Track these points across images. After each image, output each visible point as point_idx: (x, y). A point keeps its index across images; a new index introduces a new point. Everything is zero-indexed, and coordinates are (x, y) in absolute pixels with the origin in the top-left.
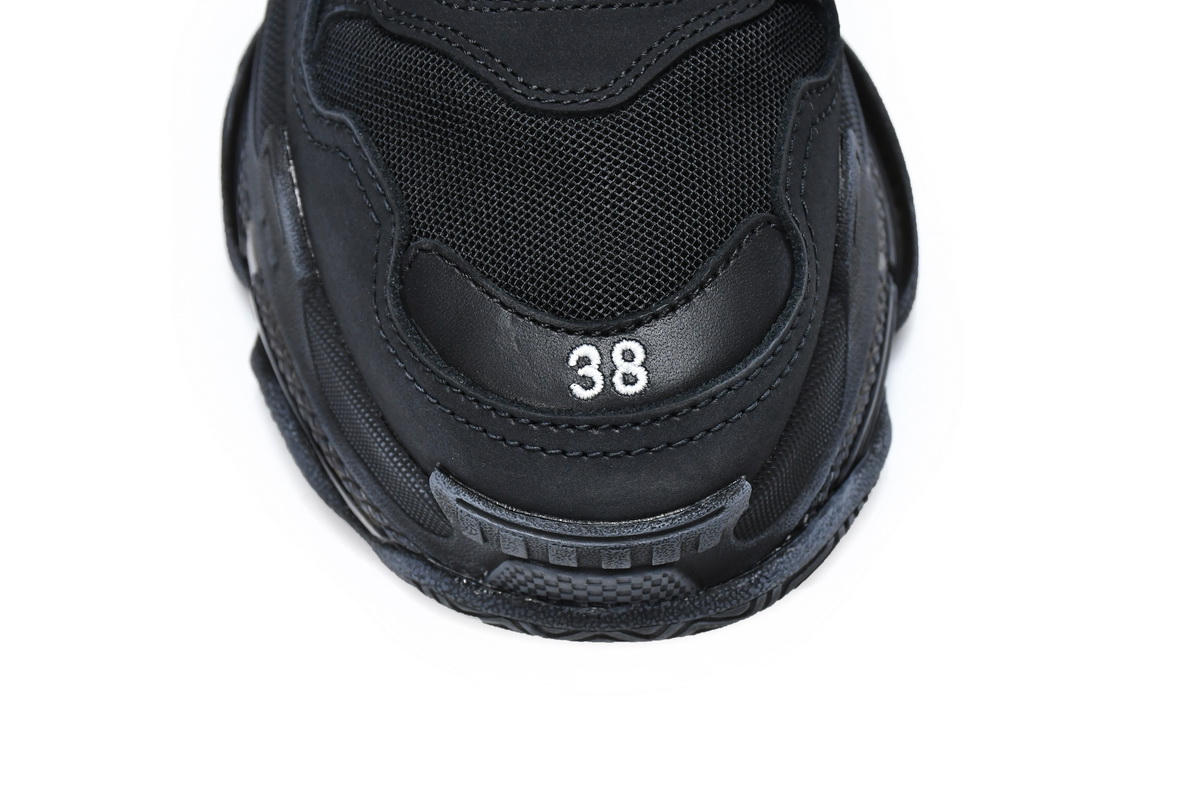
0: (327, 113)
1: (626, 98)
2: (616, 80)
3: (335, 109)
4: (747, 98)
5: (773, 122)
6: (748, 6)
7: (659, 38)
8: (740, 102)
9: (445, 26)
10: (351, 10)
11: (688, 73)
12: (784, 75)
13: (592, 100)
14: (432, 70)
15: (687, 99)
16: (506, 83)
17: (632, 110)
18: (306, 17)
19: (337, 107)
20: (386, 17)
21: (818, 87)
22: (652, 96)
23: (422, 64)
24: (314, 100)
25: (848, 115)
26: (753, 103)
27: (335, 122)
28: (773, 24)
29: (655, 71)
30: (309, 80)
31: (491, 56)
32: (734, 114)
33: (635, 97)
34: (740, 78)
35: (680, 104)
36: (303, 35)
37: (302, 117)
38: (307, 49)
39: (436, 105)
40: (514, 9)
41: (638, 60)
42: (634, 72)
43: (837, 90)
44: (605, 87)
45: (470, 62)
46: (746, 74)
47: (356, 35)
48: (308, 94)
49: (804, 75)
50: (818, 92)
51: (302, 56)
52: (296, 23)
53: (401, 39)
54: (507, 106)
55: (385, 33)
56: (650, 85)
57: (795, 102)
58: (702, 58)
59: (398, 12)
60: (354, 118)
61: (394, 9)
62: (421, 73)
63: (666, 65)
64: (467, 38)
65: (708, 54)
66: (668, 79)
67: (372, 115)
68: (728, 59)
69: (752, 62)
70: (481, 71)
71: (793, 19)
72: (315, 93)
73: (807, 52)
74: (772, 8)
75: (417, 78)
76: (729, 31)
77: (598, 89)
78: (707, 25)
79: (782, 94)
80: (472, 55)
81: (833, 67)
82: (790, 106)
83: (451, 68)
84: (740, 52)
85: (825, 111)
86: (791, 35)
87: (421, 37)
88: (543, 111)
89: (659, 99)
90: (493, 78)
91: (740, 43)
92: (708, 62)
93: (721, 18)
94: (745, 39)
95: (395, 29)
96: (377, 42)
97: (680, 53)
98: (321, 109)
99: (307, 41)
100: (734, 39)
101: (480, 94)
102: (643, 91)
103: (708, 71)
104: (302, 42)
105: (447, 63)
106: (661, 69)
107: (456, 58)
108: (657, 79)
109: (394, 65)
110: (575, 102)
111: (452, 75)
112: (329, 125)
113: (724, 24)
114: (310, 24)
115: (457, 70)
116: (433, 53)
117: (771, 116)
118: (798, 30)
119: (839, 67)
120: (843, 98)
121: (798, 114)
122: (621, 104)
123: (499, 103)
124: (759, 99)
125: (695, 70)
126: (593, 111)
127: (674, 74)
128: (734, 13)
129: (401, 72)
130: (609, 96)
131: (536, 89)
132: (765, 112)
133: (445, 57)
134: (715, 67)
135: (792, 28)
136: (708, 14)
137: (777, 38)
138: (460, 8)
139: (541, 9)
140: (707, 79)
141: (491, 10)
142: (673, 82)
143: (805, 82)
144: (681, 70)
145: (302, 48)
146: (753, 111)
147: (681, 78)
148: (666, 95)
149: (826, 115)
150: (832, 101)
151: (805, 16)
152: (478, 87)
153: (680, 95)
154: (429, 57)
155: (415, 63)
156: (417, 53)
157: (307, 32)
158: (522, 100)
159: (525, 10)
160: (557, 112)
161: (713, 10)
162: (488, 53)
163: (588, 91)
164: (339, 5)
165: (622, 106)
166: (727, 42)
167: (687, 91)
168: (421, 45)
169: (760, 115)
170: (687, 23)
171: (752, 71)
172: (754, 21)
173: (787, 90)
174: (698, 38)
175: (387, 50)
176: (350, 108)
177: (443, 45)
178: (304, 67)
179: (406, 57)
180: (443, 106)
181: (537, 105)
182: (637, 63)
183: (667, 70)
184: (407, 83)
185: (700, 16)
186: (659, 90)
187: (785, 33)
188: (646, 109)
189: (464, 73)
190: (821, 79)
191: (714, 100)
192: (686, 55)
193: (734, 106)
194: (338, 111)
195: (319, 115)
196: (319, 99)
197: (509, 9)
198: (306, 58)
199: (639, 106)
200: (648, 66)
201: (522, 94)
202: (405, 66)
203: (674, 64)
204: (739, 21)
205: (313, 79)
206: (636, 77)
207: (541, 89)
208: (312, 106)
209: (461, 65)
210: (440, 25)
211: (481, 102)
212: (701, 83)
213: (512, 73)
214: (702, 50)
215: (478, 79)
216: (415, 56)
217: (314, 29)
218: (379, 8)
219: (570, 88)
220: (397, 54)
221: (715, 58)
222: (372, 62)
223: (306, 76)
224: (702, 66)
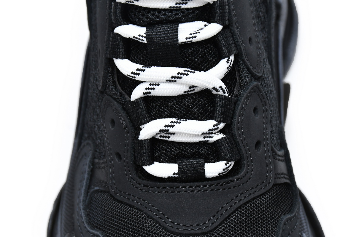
0: (92, 231)
1: (213, 228)
2: (209, 220)
3: (95, 230)
4: (262, 226)
5: (273, 235)
6: (261, 188)
7: (226, 203)
8: (259, 227)
9: (140, 198)
10: (101, 189)
11: (238, 216)
12: (277, 215)
13: (199, 229)
14: (135, 216)
15: (238, 227)
16: (164, 222)
17: (215, 232)
18: (83, 191)
19: (96, 229)
20: (116, 193)
21: (290, 219)
22: (224, 226)
23: (130, 213)
24: (86, 225)
25: (302, 225)
26: (264, 227)
27: (95, 235)
28: (271, 195)
29: (225, 216)
30: (84, 217)
31: (158, 211)
32: (257, 232)
33: (217, 227)
34: (259, 217)
35: (235, 229)
36: (82, 198)
37: (81, 231)
38: (83, 204)
39: (136, 230)
40: (168, 192)
41: (218, 212)
42: (216, 217)
43: (298, 218)
44: (205, 223)
45: (150, 213)
46: (261, 216)
47: (103, 199)
48: (83, 222)
49: (285, 214)
50: (290, 221)
51: (81, 207)
52: (79, 192)
53: (121, 202)
54: (165, 231)
55: (115, 199)
56: (223, 222)
57: (281, 226)
58: (243, 210)
59: (121, 192)
60: (103, 234)
61: (119, 190)
62: (130, 217)
63: (229, 214)
64: (149, 203)
65: (246, 208)
66: (230, 219)
67: (110, 233)
68: (254, 210)
69: (263, 211)
70: (155, 217)
71: (279, 192)
72: (87, 222)
73: (286, 204)
74: (271, 188)
75: (128, 219)
76: (254, 199)
77: (202, 224)
78: (245, 197)
79: (276, 223)
80: (150, 210)
81: (296, 209)
82: (279, 228)
83: (142, 215)
84: (259, 207)
85: (294, 228)
86: (279, 198)
87: (130, 202)
88: (180, 233)
89: (226, 227)
90: (159, 220)
91: (258, 203)
92: (246, 212)
93: (251, 194)
94: (261, 202)
95: (119, 199)
96: (112, 203)
97: (235, 209)
98: (89, 229)
99: (83, 201)
100: (256, 202)
101: (154, 226)
102: (220, 224)
103: (246, 215)
104: (81, 201)
105: (140, 213)
106: (227, 216)
107: (144, 211)
108: (225, 220)
109: (119, 213)
110: (193, 229)
111: (143, 218)
112: (92, 236)
113: (252, 196)
114: (85, 194)
115: (144, 216)
116: (135, 209)
117: (272, 232)
118: (282, 196)
119: (299, 209)
120: (301, 221)
121: (283, 231)
122: (212, 230)
123: (162, 230)
124: (267, 226)
125: (241, 215)
126: (200, 233)
127: (232, 217)
128: (256, 191)
129: (122, 216)
130: (206, 227)
131: (177, 225)
132: (269, 231)
133: (140, 210)
134: (249, 213)
135: (279, 195)
136: (246, 192)
137: (273, 200)
138: (145, 191)
139: (178, 192)
140: (246, 219)
141: (158, 192)
142: (232, 220)
143: (285, 218)
144: (235, 215)
145: (81, 204)
146: (264, 231)
147: (235, 219)
148: (229, 226)
149: (294, 230)
150: (296, 223)
151: (284, 189)
152: (153, 223)
153: (235, 226)
154: (133, 210)
155: (128, 213)
156: (128, 208)
157: (83, 197)
158: (171, 229)
159: (172, 192)
160: (185, 234)
161: (248, 191)
162: (157, 209)
163: (198, 225)
164: (96, 186)
165: (212, 231)
166: (253, 203)
167: (238, 224)
168: (130, 206)
169: (267, 232)
170: (237, 196)
171: (264, 214)
172: (264, 194)
173: (278, 221)
174: (242, 202)
175: (116, 207)
176: (101, 230)
177: (139, 206)
178: (82, 211)
179: (124, 210)
180: (139, 231)
181: (177, 231)
182: (217, 213)
183: (229, 216)
184: (124, 221)
185: (242, 193)
186: (226, 224)
187: (276, 197)
188: (221, 232)
189: (148, 217)
190: (292, 215)
191: (249, 227)
192: (237, 209)
193: (257, 229)
194: (96, 231)
195: (88, 231)
196: (88, 224)
197: (166, 192)
198: (83, 207)
199: (218, 230)
200: (222, 214)
201: (171, 226)
202: (124, 213)
203: (232, 213)
204: (258, 194)
205: (86, 216)
206: (217, 219)
207: (179, 224)
208: (85, 227)
209: (146, 214)
210: (138, 198)
211: (154, 229)
212: (243, 220)
213: (167, 218)
214: (243, 207)
215: (153, 220)
216: (127, 209)
217: (86, 195)
218: (113, 189)
219: (191, 224)
220: (120, 208)
221: (249, 210)
222: (110, 211)
223: (83, 215)
224: (243, 213)
